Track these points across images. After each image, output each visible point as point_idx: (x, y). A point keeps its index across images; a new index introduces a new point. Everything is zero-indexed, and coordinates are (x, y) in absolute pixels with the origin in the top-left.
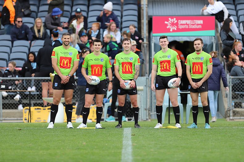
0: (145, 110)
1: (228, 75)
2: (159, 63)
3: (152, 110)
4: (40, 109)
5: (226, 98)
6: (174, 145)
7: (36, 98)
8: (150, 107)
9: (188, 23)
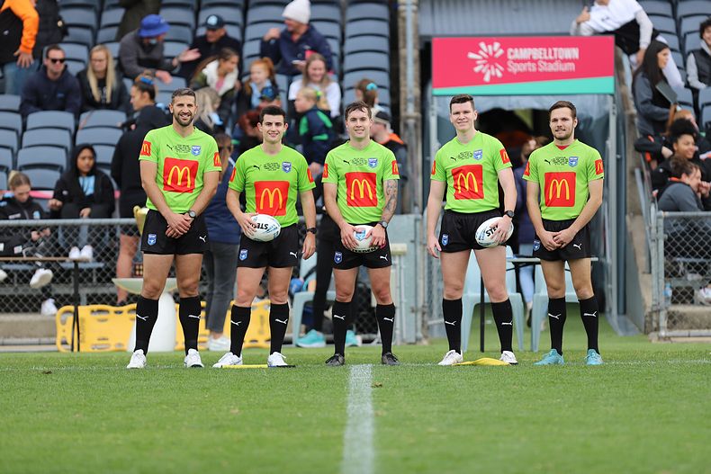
0: (413, 311)
1: (653, 209)
2: (449, 174)
3: (431, 312)
4: (107, 311)
5: (646, 277)
6: (497, 414)
7: (95, 279)
8: (426, 304)
9: (535, 58)
